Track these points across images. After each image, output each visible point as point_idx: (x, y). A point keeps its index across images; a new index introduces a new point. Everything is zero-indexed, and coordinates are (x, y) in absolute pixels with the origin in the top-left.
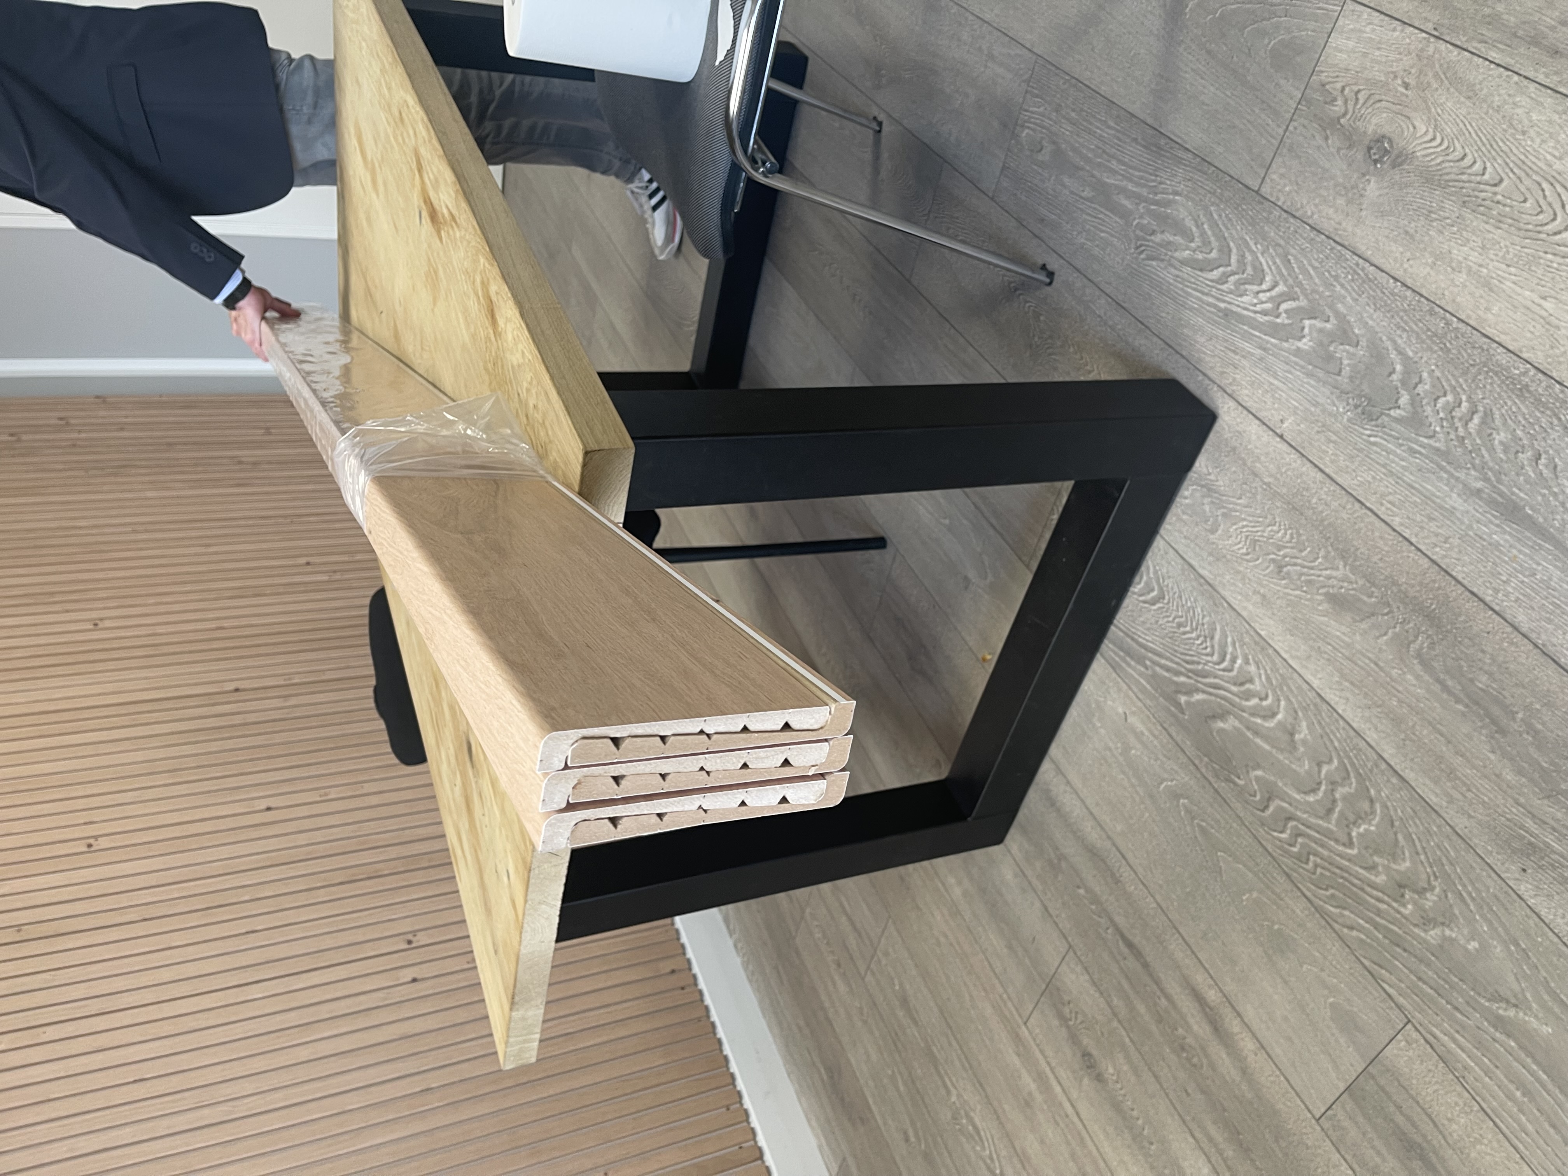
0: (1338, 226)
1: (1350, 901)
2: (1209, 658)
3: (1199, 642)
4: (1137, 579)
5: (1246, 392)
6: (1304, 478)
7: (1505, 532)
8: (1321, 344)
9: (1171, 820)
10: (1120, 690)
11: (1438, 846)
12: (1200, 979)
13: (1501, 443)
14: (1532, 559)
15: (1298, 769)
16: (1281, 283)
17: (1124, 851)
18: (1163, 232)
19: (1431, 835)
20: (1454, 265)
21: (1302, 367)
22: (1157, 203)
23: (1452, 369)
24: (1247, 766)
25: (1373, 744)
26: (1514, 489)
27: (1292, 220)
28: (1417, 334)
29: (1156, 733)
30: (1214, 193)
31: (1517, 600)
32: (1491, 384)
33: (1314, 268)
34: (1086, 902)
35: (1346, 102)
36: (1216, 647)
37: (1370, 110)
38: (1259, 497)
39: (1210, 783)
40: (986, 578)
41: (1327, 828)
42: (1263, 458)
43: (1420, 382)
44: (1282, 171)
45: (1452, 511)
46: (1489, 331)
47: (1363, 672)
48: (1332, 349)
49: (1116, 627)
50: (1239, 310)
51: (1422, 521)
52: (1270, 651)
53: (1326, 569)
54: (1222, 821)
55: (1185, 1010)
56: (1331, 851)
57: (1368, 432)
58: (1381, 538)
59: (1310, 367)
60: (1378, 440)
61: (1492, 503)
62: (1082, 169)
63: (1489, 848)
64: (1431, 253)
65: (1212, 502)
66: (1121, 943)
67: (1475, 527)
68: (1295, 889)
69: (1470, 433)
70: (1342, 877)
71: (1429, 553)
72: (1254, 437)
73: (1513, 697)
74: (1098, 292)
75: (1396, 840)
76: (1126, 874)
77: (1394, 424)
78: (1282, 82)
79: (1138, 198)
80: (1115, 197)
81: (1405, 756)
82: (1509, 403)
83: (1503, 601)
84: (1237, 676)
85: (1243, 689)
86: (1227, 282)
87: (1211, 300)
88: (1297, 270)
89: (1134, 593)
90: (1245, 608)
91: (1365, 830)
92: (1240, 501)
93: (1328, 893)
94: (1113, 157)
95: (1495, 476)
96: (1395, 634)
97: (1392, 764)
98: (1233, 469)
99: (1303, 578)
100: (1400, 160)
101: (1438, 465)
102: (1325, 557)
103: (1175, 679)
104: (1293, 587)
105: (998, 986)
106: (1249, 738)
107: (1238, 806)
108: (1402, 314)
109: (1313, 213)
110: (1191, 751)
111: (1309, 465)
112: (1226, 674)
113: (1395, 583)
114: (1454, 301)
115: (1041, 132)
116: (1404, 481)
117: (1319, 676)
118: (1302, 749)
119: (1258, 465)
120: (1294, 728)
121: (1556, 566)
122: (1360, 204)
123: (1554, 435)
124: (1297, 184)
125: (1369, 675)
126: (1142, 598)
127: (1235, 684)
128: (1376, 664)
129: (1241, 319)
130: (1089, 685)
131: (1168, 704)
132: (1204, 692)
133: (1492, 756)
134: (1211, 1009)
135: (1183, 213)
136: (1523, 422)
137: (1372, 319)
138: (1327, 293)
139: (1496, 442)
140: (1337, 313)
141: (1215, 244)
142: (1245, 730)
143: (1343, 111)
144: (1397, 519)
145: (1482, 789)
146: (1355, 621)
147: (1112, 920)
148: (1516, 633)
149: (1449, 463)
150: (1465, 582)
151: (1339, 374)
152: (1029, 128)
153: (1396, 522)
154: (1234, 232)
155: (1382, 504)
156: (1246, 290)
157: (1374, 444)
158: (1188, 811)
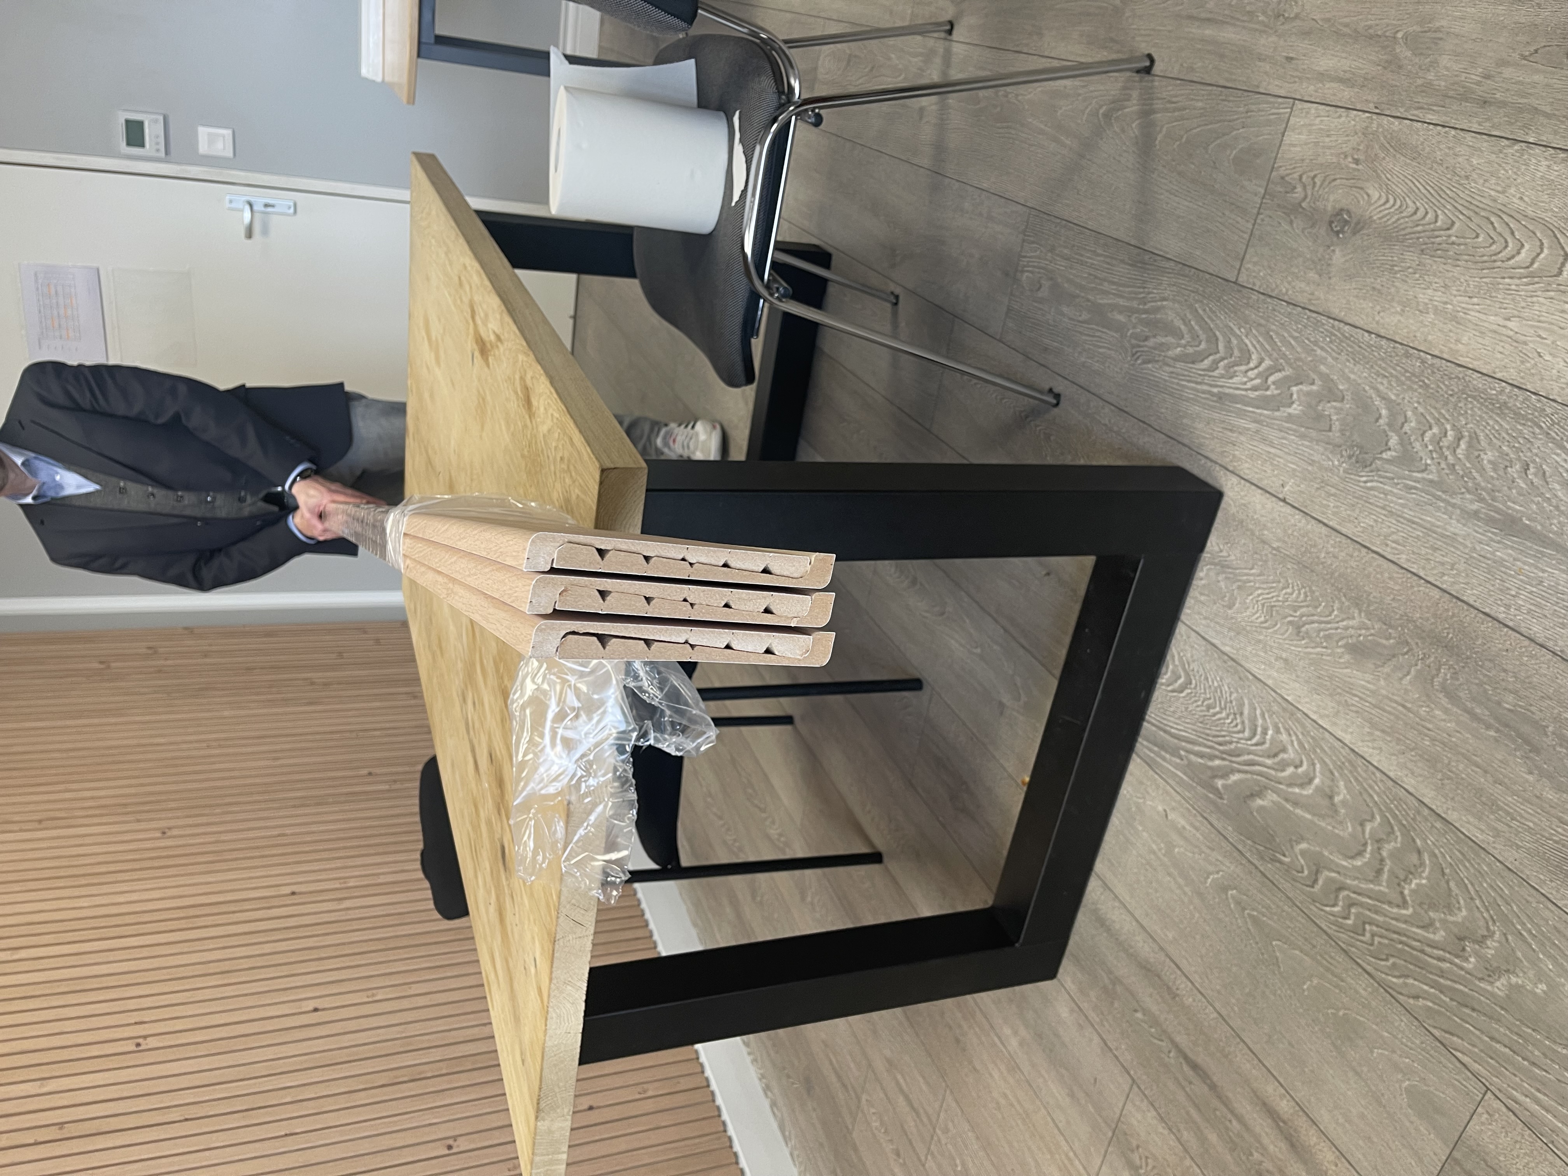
0: (1310, 297)
1: (1411, 967)
2: (1241, 735)
3: (1229, 721)
4: (1164, 670)
5: (1247, 465)
6: (1311, 536)
7: (1507, 547)
8: (1309, 406)
9: (1221, 916)
10: (1158, 787)
11: (1491, 887)
12: (1270, 1090)
13: (1490, 462)
14: (1537, 568)
15: (1341, 833)
16: (1267, 358)
17: (1178, 962)
18: (1155, 336)
19: (1482, 876)
20: (1421, 308)
21: (1295, 431)
22: (1146, 312)
23: (1433, 402)
24: (1291, 840)
25: (1411, 790)
26: (1509, 503)
27: (1269, 300)
28: (1396, 377)
29: (1198, 824)
30: (1196, 292)
31: (1529, 611)
32: (1472, 409)
33: (1295, 338)
34: (1146, 1026)
35: (1304, 187)
36: (1246, 722)
37: (1326, 190)
38: (1270, 563)
39: (1256, 868)
40: (1019, 701)
41: (1380, 891)
42: (1269, 525)
43: (1406, 421)
44: (1255, 259)
45: (1453, 538)
46: (1462, 361)
47: (1392, 717)
48: (1320, 408)
49: (1149, 722)
50: (1231, 391)
51: (1427, 554)
52: (1299, 715)
53: (1342, 620)
54: (1273, 906)
55: (1258, 1129)
56: (1386, 916)
57: (1364, 479)
58: (1390, 578)
59: (1303, 429)
60: (1374, 484)
61: (1490, 521)
62: (1078, 296)
63: (1542, 877)
64: (1399, 303)
65: (1226, 578)
66: (1186, 1068)
67: (1478, 548)
68: (1355, 966)
69: (1459, 459)
70: (1401, 942)
71: (1440, 585)
72: (1259, 507)
73: (1541, 711)
74: (1101, 403)
75: (1450, 889)
76: (1183, 985)
77: (1387, 466)
78: (1246, 183)
79: (1132, 311)
80: (1109, 315)
81: (1445, 796)
82: (1491, 423)
83: (1515, 616)
84: (1269, 748)
85: (1277, 760)
86: (1217, 368)
87: (1205, 388)
88: (1279, 344)
89: (1162, 684)
90: (1269, 677)
91: (1417, 884)
92: (1253, 571)
93: (1389, 963)
94: (1105, 280)
95: (1489, 494)
96: (1418, 671)
97: (1434, 807)
98: (1243, 541)
99: (1322, 634)
100: (1359, 227)
101: (1434, 496)
102: (1340, 609)
103: (1210, 763)
104: (1313, 645)
105: (1063, 1143)
106: (1290, 811)
107: (1286, 885)
108: (1379, 362)
109: (1287, 290)
110: (1233, 837)
111: (1313, 521)
112: (1259, 748)
113: (1410, 620)
114: (1425, 340)
115: (1039, 273)
116: (1404, 518)
117: (1350, 730)
118: (1343, 811)
119: (1266, 532)
120: (1332, 791)
121: (1560, 570)
122: (1329, 273)
123: (1538, 443)
124: (1270, 267)
125: (1397, 718)
126: (1170, 688)
127: (1269, 757)
128: (1404, 706)
129: (1234, 399)
130: (1127, 790)
131: (1205, 792)
132: (1239, 771)
133: (1530, 778)
134: (1284, 1122)
135: (1171, 316)
136: (1507, 438)
137: (1352, 372)
138: (1310, 359)
139: (1485, 462)
140: (1321, 375)
141: (1203, 337)
142: (1284, 802)
143: (1302, 196)
144: (1404, 556)
145: (1526, 815)
146: (1377, 666)
147: (1173, 1042)
148: (1533, 645)
149: (1444, 492)
150: (1477, 605)
151: (1330, 430)
152: (1028, 271)
153: (1402, 559)
154: (1218, 322)
155: (1387, 545)
156: (1235, 372)
157: (1371, 489)
158: (1238, 902)
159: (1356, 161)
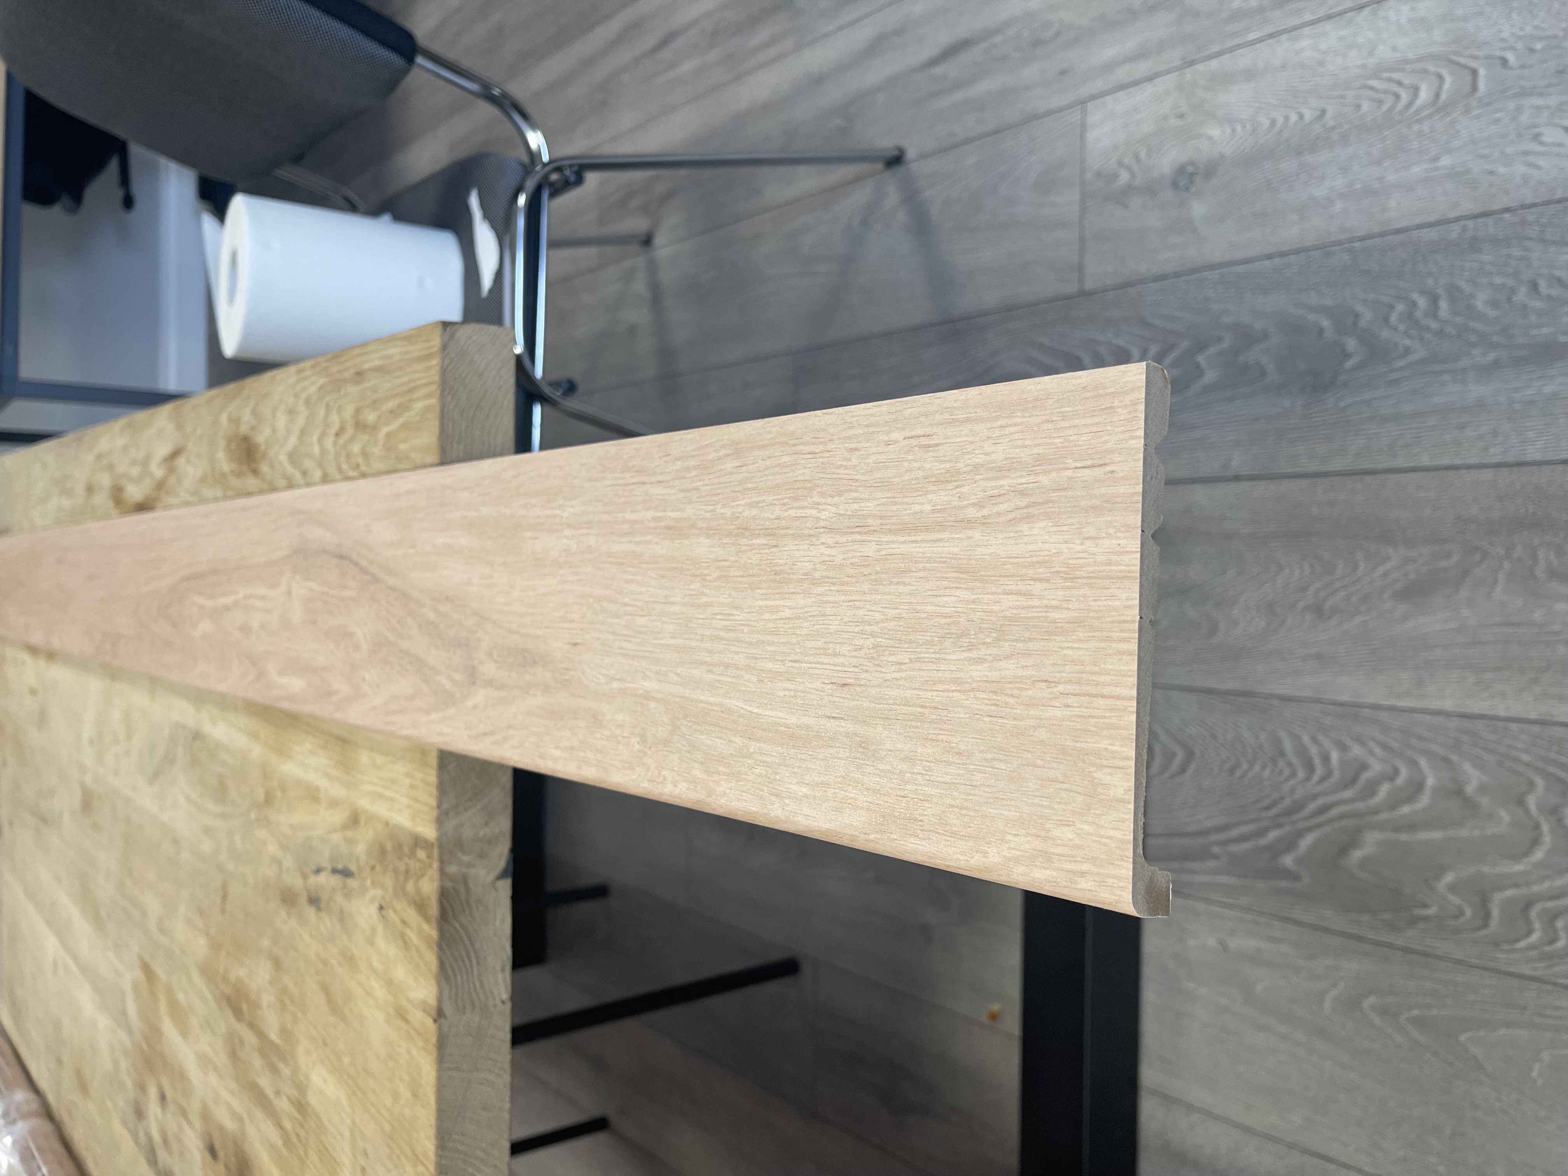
2: (1293, 782)
3: (1268, 773)
6: (1288, 498)
7: (1553, 378)
8: (1227, 364)
9: (1365, 1044)
13: (1485, 304)
15: (1497, 830)
16: (1150, 346)
20: (1323, 204)
21: (1218, 399)
24: (1426, 880)
27: (1130, 290)
30: (1033, 327)
35: (1129, 169)
36: (1295, 760)
37: (1157, 158)
39: (1391, 946)
42: (1228, 514)
43: (1358, 318)
44: (1097, 260)
46: (1400, 225)
47: (1498, 647)
48: (1241, 360)
51: (1455, 437)
53: (1376, 569)
54: (1438, 987)
58: (1417, 490)
59: (1228, 392)
61: (1518, 363)
64: (1292, 212)
67: (1517, 398)
69: (1445, 320)
71: (1486, 462)
72: (1204, 502)
77: (1356, 374)
78: (1056, 199)
82: (1467, 265)
84: (1342, 776)
85: (1359, 785)
88: (1161, 325)
90: (1304, 687)
92: (1226, 577)
95: (1501, 336)
96: (1508, 573)
100: (1211, 171)
101: (1431, 374)
102: (1366, 558)
103: (1263, 842)
104: (1347, 618)
106: (1407, 843)
107: (1446, 947)
109: (1149, 269)
110: (1339, 923)
111: (1285, 481)
112: (1326, 783)
113: (1468, 521)
114: (1343, 230)
118: (1485, 801)
119: (1226, 524)
120: (1458, 783)
122: (1193, 229)
123: (1536, 255)
124: (1117, 259)
125: (1506, 643)
127: (1346, 788)
131: (1271, 883)
132: (1310, 830)
136: (1495, 269)
138: (1206, 320)
139: (1480, 307)
140: (1228, 328)
142: (1393, 836)
143: (1129, 177)
144: (1427, 456)
146: (1449, 597)
149: (1442, 363)
150: (1548, 458)
155: (1396, 456)
158: (1383, 1011)
159: (1182, 116)
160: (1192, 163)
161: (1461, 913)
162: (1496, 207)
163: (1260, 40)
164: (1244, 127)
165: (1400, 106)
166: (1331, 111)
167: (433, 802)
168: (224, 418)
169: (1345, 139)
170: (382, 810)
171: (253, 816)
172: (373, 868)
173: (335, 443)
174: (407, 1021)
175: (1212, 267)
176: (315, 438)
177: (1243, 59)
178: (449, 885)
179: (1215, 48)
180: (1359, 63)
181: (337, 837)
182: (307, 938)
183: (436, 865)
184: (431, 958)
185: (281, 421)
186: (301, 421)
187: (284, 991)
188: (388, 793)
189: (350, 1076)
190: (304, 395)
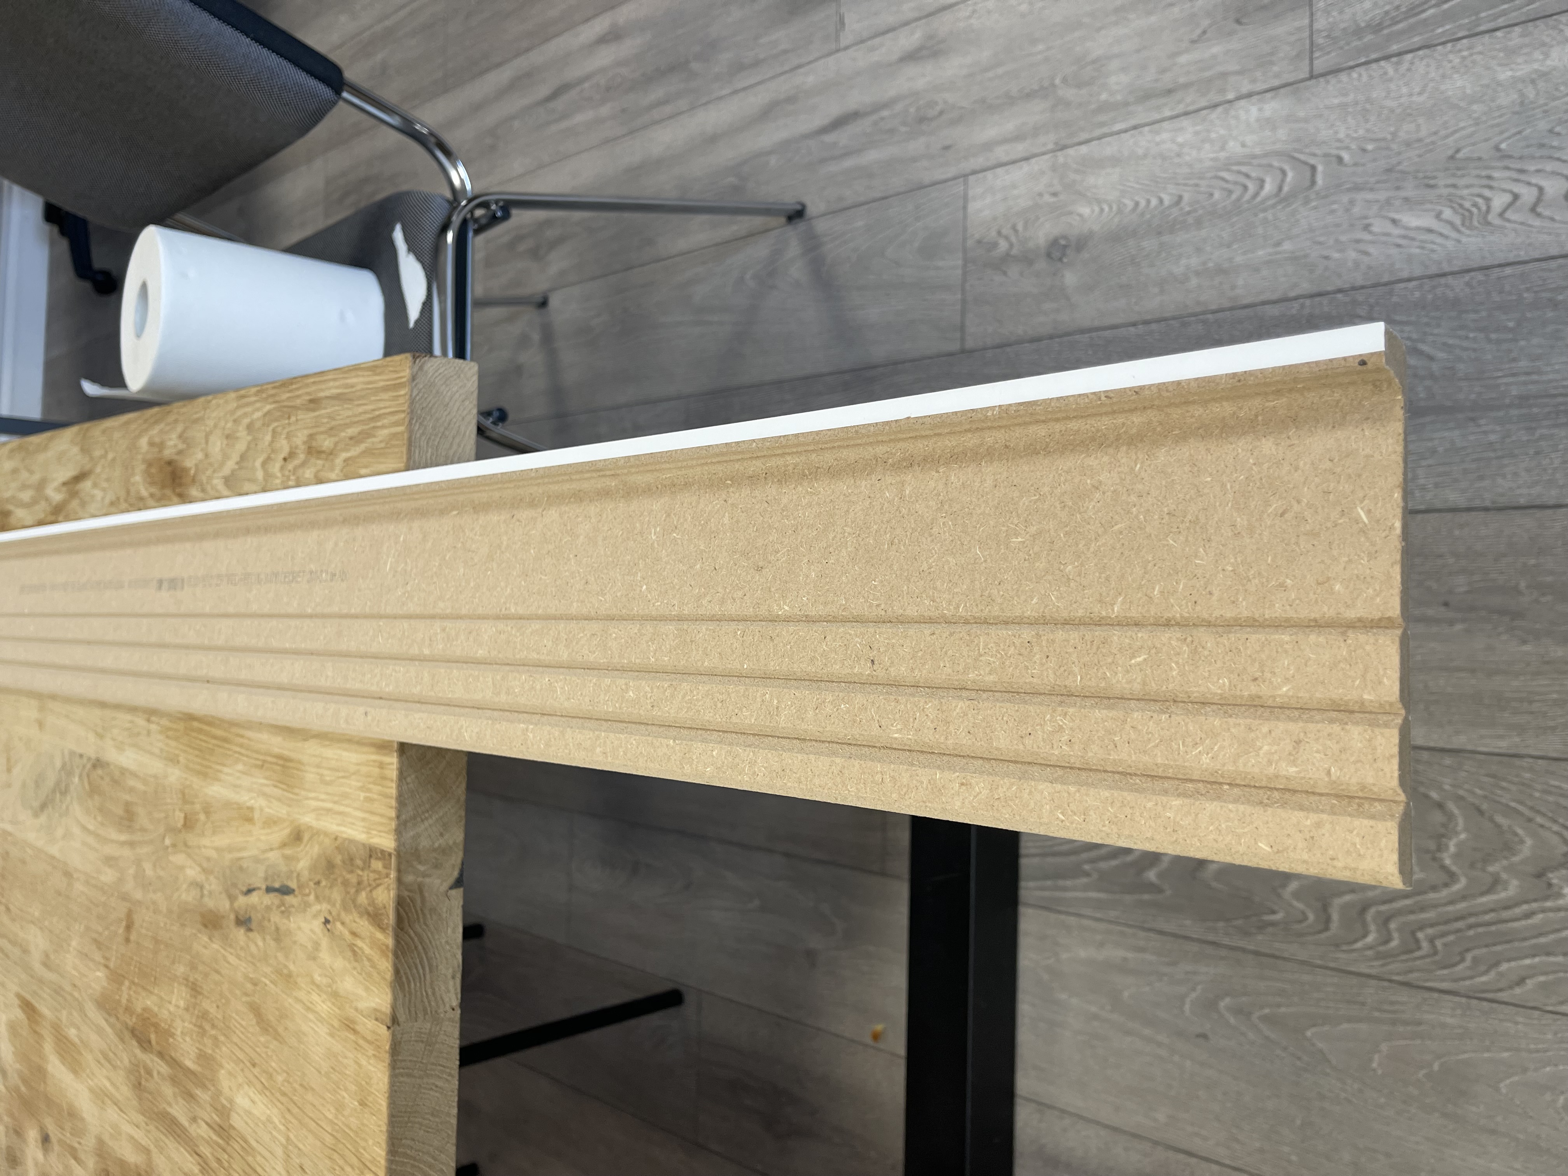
0: (1055, 324)
1: (1497, 948)
9: (1222, 1043)
10: (1069, 929)
11: (1544, 792)
17: (1186, 1147)
19: (1529, 786)
20: (1180, 279)
29: (1141, 943)
37: (1033, 230)
39: (1244, 950)
44: (977, 321)
56: (1435, 906)
64: (1154, 286)
70: (1470, 927)
73: (1501, 573)
75: (1498, 826)
78: (941, 264)
91: (1457, 845)
93: (1468, 962)
100: (1081, 245)
107: (1292, 949)
109: (1025, 331)
110: (1197, 931)
114: (1198, 303)
122: (1065, 296)
124: (997, 321)
131: (1136, 897)
143: (1007, 246)
145: (1544, 690)
148: (1459, 514)
158: (1238, 1011)
159: (1055, 194)
160: (1065, 237)
161: (1306, 918)
162: (1329, 288)
163: (1126, 131)
164: (1111, 208)
165: (1247, 196)
166: (1186, 197)
167: (393, 814)
168: (144, 442)
169: (1199, 223)
170: (331, 825)
171: (168, 842)
172: (318, 883)
173: (282, 468)
174: (355, 1031)
175: (1083, 331)
176: (258, 463)
177: (1109, 147)
178: (406, 893)
179: (1084, 136)
180: (1212, 155)
181: (274, 856)
182: (232, 959)
183: (393, 875)
184: (386, 965)
185: (217, 445)
186: (241, 446)
187: (205, 1015)
188: (337, 808)
189: (284, 1094)
190: (246, 421)
